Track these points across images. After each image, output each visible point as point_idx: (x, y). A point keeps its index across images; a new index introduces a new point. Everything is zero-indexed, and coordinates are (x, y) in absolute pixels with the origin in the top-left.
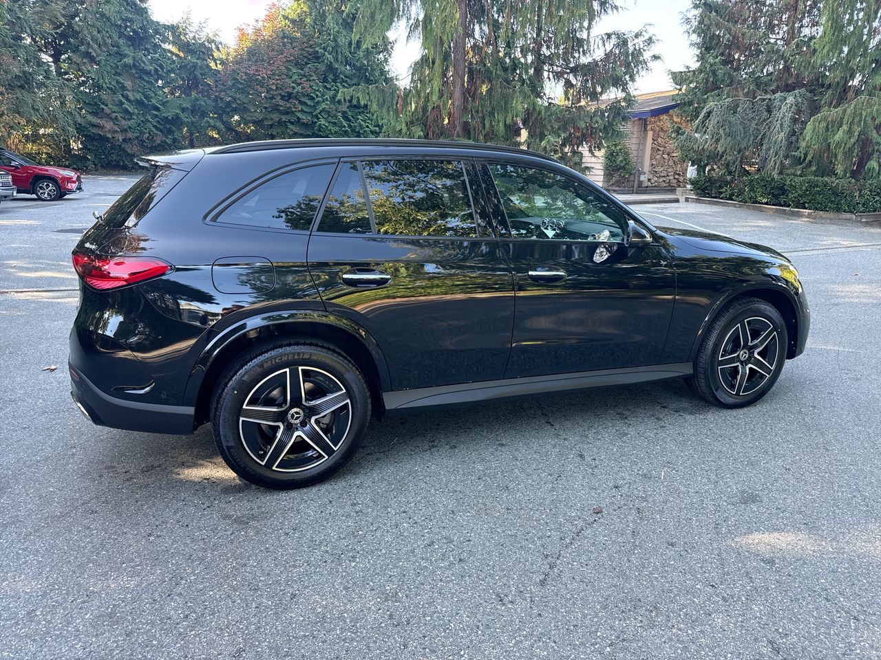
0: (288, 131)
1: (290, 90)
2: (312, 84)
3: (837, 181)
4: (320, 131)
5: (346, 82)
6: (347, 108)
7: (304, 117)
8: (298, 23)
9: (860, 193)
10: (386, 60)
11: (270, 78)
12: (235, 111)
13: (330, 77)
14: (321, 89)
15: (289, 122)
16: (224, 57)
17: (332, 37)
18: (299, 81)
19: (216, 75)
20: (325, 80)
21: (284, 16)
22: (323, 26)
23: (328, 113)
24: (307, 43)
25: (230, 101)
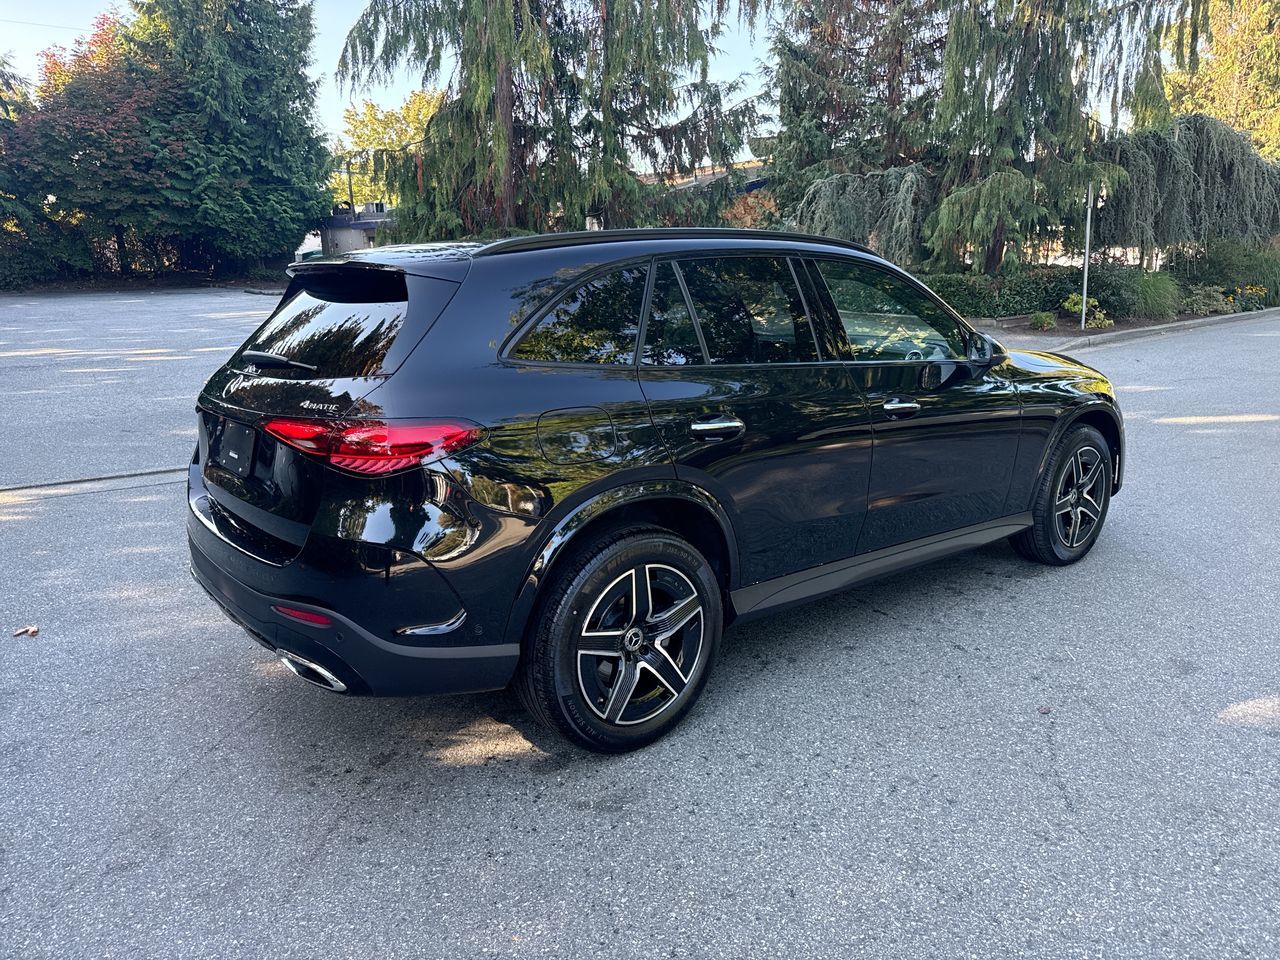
0: (150, 219)
1: (151, 155)
2: (186, 146)
3: (973, 278)
4: (206, 219)
5: (243, 143)
6: (250, 183)
7: (176, 198)
8: (153, 47)
9: (1000, 292)
10: (306, 111)
11: (112, 135)
12: (49, 188)
13: (217, 135)
14: (202, 154)
15: (151, 204)
16: (18, 99)
17: (216, 73)
18: (163, 141)
19: (8, 128)
20: (208, 140)
21: (125, 37)
22: (198, 55)
23: (218, 191)
24: (171, 81)
25: (40, 172)
